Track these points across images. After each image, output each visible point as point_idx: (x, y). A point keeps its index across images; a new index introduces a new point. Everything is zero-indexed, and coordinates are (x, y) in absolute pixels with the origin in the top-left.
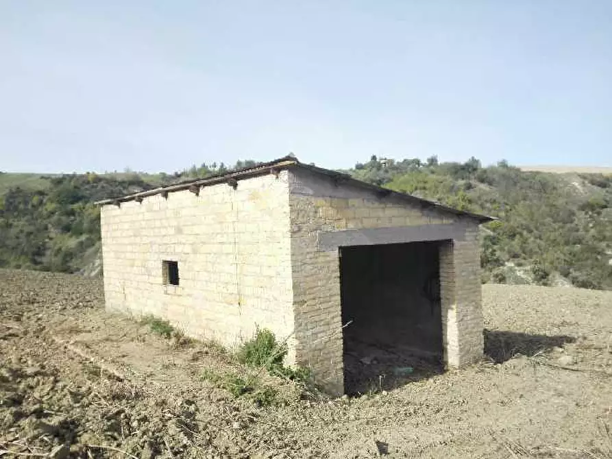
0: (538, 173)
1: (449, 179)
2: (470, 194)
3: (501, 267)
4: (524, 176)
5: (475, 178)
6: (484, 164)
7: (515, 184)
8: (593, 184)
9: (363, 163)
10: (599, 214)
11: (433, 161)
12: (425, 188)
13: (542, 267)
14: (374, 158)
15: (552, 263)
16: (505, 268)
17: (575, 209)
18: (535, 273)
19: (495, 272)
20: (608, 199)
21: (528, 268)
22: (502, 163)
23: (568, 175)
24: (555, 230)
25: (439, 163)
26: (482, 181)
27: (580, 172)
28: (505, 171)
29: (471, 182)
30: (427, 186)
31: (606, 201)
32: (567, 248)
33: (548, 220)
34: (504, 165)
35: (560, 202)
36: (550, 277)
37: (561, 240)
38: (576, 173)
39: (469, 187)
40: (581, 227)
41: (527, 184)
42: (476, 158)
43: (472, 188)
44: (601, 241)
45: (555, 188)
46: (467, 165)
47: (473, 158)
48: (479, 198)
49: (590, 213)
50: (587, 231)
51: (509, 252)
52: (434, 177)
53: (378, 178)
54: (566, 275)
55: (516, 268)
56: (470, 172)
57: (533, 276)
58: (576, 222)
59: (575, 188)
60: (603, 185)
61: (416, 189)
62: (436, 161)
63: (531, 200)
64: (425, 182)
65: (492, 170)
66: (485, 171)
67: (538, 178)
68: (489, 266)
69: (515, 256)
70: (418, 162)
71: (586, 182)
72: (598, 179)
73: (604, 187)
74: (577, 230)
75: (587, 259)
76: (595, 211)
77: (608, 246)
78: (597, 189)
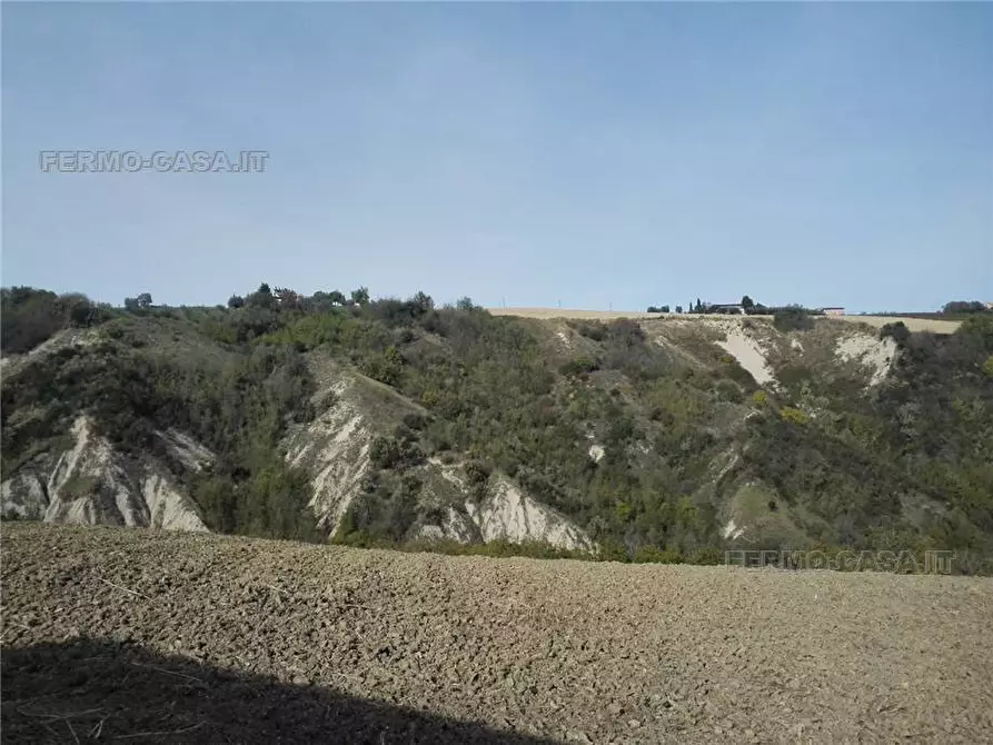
0: (514, 318)
1: (379, 326)
2: (410, 350)
3: (419, 467)
4: (491, 322)
5: (421, 325)
6: (438, 305)
7: (477, 335)
8: (585, 335)
9: (243, 296)
10: (585, 379)
11: (361, 296)
12: (336, 341)
13: (481, 462)
14: (265, 288)
15: (495, 457)
16: (426, 467)
17: (555, 371)
18: (468, 472)
19: (409, 474)
20: (601, 357)
21: (461, 465)
22: (463, 302)
23: (555, 321)
24: (522, 405)
25: (370, 300)
26: (431, 329)
27: (570, 317)
28: (466, 314)
29: (413, 331)
30: (341, 337)
31: (598, 360)
32: (534, 431)
33: (515, 389)
34: (466, 304)
35: (537, 362)
36: (490, 478)
37: (527, 419)
38: (563, 319)
39: (409, 339)
40: (557, 401)
41: (492, 334)
42: (427, 294)
43: (415, 340)
44: (581, 419)
45: (533, 341)
46: (410, 304)
47: (421, 293)
48: (421, 357)
49: (574, 377)
50: (566, 405)
51: (434, 441)
52: (358, 321)
53: (258, 322)
54: (512, 475)
55: (444, 466)
56: (413, 315)
57: (464, 476)
58: (553, 393)
59: (559, 342)
60: (597, 337)
61: (322, 341)
62: (367, 297)
63: (495, 359)
64: (338, 331)
65: (449, 312)
66: (437, 314)
67: (511, 325)
68: (400, 465)
69: (445, 447)
70: (337, 297)
71: (576, 332)
72: (593, 328)
73: (598, 340)
74: (553, 404)
75: (559, 446)
76: (581, 375)
77: (590, 426)
78: (588, 342)
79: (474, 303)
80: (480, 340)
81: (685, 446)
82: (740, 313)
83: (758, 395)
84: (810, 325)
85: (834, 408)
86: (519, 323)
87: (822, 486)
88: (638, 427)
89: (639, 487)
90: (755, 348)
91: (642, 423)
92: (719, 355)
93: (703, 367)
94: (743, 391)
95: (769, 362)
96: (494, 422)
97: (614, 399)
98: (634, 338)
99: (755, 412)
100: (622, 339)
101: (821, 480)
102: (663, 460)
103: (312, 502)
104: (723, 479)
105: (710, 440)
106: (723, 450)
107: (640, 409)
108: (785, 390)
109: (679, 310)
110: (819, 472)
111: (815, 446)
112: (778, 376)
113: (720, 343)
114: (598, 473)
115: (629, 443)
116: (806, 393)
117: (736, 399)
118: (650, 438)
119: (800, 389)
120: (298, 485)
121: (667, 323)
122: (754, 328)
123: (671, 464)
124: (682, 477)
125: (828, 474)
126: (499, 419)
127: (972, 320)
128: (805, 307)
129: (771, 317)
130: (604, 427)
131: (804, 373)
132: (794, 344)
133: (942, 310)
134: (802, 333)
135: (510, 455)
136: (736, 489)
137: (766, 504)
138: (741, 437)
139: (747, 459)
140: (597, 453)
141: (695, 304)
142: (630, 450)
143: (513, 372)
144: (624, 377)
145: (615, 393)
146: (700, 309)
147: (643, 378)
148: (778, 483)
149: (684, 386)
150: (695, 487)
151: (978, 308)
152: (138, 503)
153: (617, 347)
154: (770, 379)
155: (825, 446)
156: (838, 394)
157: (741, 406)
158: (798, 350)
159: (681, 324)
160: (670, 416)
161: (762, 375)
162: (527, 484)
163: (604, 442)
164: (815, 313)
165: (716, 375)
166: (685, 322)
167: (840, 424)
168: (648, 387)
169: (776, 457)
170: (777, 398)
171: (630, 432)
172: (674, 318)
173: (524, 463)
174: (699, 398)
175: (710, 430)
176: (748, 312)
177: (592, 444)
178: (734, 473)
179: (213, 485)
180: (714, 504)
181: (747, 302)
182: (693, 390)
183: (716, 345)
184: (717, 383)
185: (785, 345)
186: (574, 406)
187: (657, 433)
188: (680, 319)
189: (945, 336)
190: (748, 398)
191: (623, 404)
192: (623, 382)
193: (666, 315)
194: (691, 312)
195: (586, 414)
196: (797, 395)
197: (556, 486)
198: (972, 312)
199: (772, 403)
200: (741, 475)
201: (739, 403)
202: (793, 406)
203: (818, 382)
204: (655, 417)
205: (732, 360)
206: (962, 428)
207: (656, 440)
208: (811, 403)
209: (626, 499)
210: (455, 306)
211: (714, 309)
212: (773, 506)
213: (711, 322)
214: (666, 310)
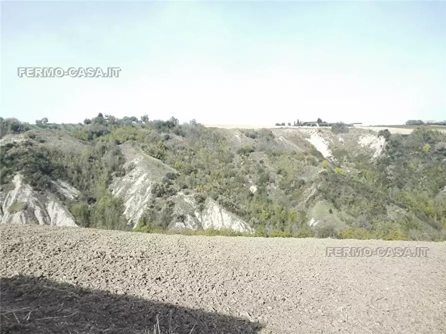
0: (215, 128)
1: (154, 132)
2: (168, 143)
3: (173, 196)
4: (205, 130)
5: (173, 132)
6: (181, 123)
7: (199, 136)
8: (248, 136)
9: (91, 119)
10: (248, 156)
11: (145, 118)
12: (134, 139)
13: (201, 194)
14: (101, 115)
15: (208, 191)
16: (177, 196)
17: (234, 153)
18: (196, 199)
19: (169, 199)
21: (192, 195)
22: (192, 121)
23: (234, 130)
24: (220, 168)
25: (149, 120)
26: (178, 134)
27: (241, 128)
28: (194, 126)
29: (169, 134)
30: (137, 137)
31: (254, 147)
32: (225, 179)
33: (217, 161)
34: (194, 122)
35: (226, 149)
36: (206, 201)
37: (223, 174)
38: (238, 129)
39: (168, 138)
40: (235, 165)
41: (206, 136)
42: (175, 118)
43: (170, 139)
44: (246, 174)
45: (224, 139)
46: (168, 122)
47: (173, 117)
48: (173, 146)
49: (243, 155)
50: (239, 167)
51: (180, 184)
52: (144, 130)
53: (98, 131)
54: (215, 199)
55: (185, 196)
56: (170, 128)
57: (194, 200)
58: (234, 162)
59: (236, 139)
61: (127, 139)
62: (148, 119)
63: (207, 147)
64: (135, 135)
65: (186, 126)
66: (180, 127)
67: (214, 132)
68: (165, 196)
69: (185, 187)
70: (134, 119)
71: (243, 135)
72: (251, 133)
73: (254, 138)
74: (233, 167)
75: (236, 186)
76: (246, 154)
77: (250, 177)
78: (249, 139)
79: (198, 122)
80: (201, 138)
81: (292, 185)
82: (316, 125)
83: (324, 162)
84: (347, 131)
85: (357, 167)
86: (218, 131)
87: (353, 202)
88: (272, 177)
89: (272, 204)
90: (323, 142)
91: (274, 175)
92: (307, 145)
93: (300, 150)
94: (318, 160)
95: (329, 148)
96: (207, 176)
97: (261, 165)
98: (270, 138)
99: (323, 170)
100: (264, 138)
101: (352, 200)
102: (283, 192)
103: (125, 213)
104: (309, 200)
105: (303, 183)
106: (309, 186)
107: (272, 169)
108: (336, 160)
109: (289, 124)
110: (351, 196)
111: (350, 185)
112: (333, 154)
113: (308, 140)
114: (254, 198)
115: (267, 184)
116: (345, 161)
117: (314, 164)
118: (277, 182)
119: (343, 159)
120: (118, 205)
121: (285, 131)
122: (323, 133)
123: (286, 194)
124: (291, 200)
125: (355, 197)
126: (209, 174)
127: (418, 128)
128: (345, 123)
129: (330, 127)
130: (256, 177)
131: (344, 152)
132: (340, 139)
133: (405, 124)
134: (344, 134)
135: (215, 191)
136: (314, 204)
137: (328, 210)
138: (317, 181)
139: (320, 191)
140: (254, 189)
141: (296, 122)
142: (268, 187)
143: (215, 153)
144: (265, 155)
145: (261, 162)
146: (299, 124)
147: (274, 155)
148: (333, 201)
149: (292, 159)
150: (297, 203)
151: (421, 123)
152: (45, 214)
153: (262, 141)
154: (330, 155)
155: (354, 185)
156: (359, 161)
157: (316, 168)
158: (342, 142)
159: (290, 131)
160: (286, 172)
161: (326, 153)
162: (222, 203)
163: (257, 184)
164: (349, 125)
165: (306, 154)
166: (292, 130)
167: (360, 175)
168: (276, 159)
169: (332, 190)
170: (333, 163)
171: (268, 179)
172: (287, 128)
173: (221, 194)
174: (299, 164)
175: (303, 178)
176: (320, 125)
177: (251, 185)
178: (314, 197)
179: (79, 206)
180: (305, 211)
181: (319, 121)
182: (296, 161)
183: (306, 140)
184: (306, 157)
185: (336, 140)
186: (243, 168)
187: (281, 180)
188: (289, 128)
189: (406, 135)
190: (320, 164)
191: (265, 167)
192: (265, 157)
193: (283, 127)
194: (295, 125)
195: (249, 171)
196: (341, 161)
197: (235, 204)
198: (418, 124)
199: (330, 165)
200: (317, 198)
201: (316, 166)
202: (339, 167)
203: (351, 157)
204: (279, 173)
205: (313, 147)
206: (413, 176)
207: (280, 183)
208: (347, 166)
209: (267, 209)
210: (189, 123)
211: (305, 124)
212: (331, 212)
213: (304, 130)
214: (283, 124)
